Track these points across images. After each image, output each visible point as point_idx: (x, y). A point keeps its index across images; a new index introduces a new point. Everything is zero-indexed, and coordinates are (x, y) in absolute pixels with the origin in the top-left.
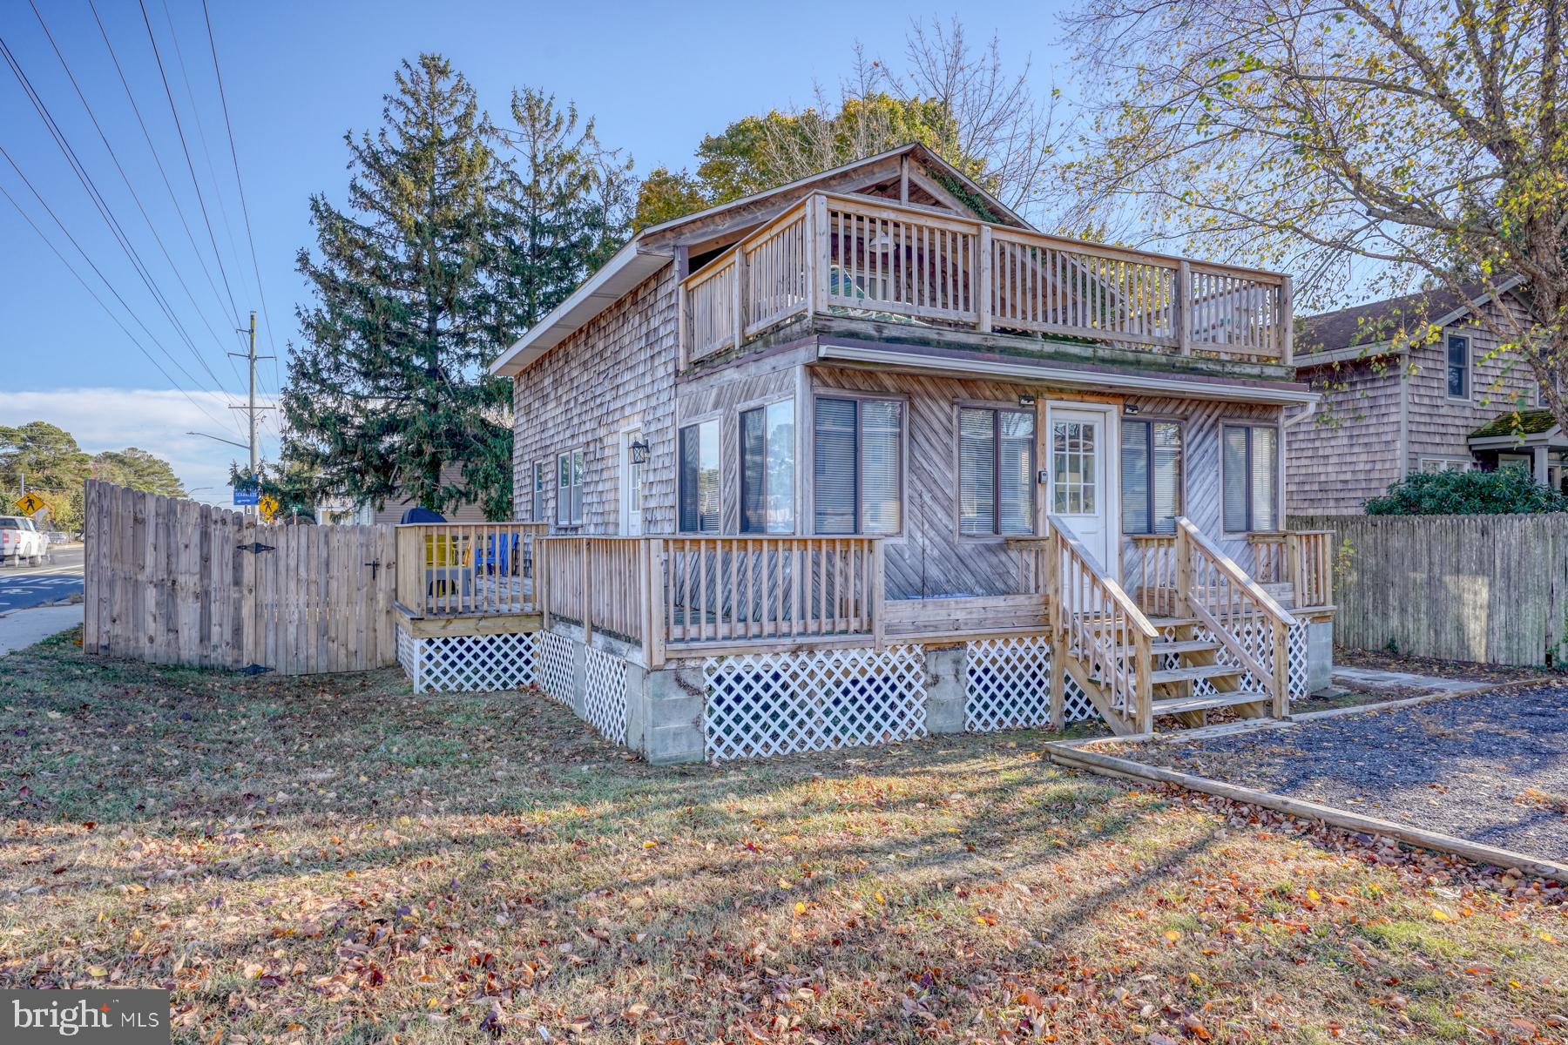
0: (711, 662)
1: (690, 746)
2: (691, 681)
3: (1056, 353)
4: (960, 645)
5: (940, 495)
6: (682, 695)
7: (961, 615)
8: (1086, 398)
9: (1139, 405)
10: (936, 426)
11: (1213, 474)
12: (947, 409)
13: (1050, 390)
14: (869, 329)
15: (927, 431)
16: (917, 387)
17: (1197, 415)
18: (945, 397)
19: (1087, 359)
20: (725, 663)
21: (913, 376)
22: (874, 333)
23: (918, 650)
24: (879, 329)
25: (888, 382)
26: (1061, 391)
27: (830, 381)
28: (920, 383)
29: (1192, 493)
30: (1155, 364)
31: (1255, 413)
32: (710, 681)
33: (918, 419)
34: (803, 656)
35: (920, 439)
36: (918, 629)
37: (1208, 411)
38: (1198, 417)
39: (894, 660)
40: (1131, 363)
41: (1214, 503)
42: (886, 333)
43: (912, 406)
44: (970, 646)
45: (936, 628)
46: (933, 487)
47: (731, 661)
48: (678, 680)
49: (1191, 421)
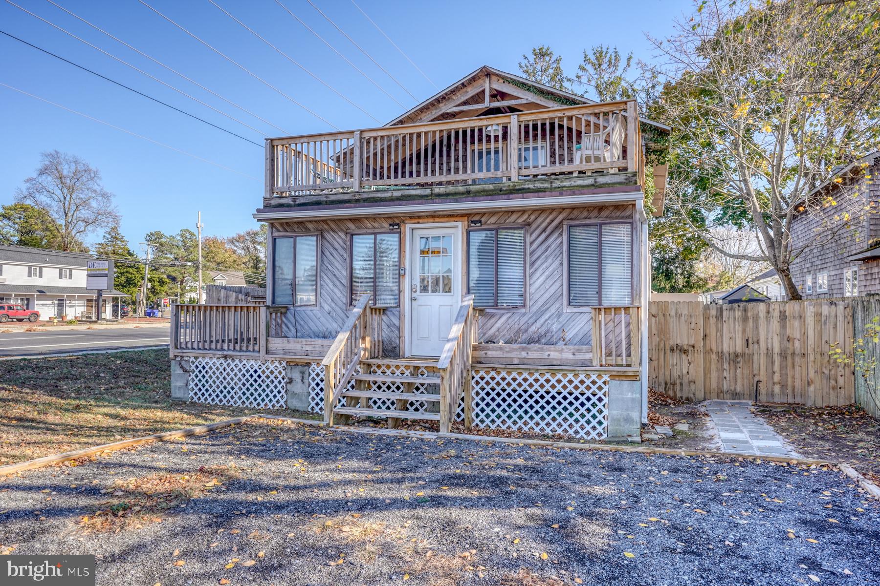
0: (192, 359)
1: (184, 394)
2: (185, 366)
3: (402, 196)
4: (308, 364)
5: (338, 283)
6: (181, 371)
7: (309, 348)
8: (437, 220)
9: (483, 220)
10: (337, 246)
11: (557, 262)
12: (343, 236)
13: (411, 218)
14: (289, 201)
15: (331, 249)
16: (326, 227)
17: (539, 220)
18: (342, 230)
19: (427, 196)
20: (198, 360)
21: (323, 221)
22: (292, 203)
23: (284, 364)
24: (294, 200)
25: (310, 226)
26: (419, 217)
27: (280, 229)
28: (328, 224)
29: (534, 278)
30: (484, 191)
31: (605, 213)
32: (193, 367)
33: (326, 244)
34: (230, 361)
35: (327, 254)
36: (285, 354)
37: (551, 217)
38: (543, 221)
39: (272, 368)
40: (463, 194)
41: (558, 284)
42: (298, 202)
43: (323, 237)
44: (314, 365)
45: (295, 354)
46: (335, 279)
47: (200, 359)
48: (180, 364)
49: (534, 226)
